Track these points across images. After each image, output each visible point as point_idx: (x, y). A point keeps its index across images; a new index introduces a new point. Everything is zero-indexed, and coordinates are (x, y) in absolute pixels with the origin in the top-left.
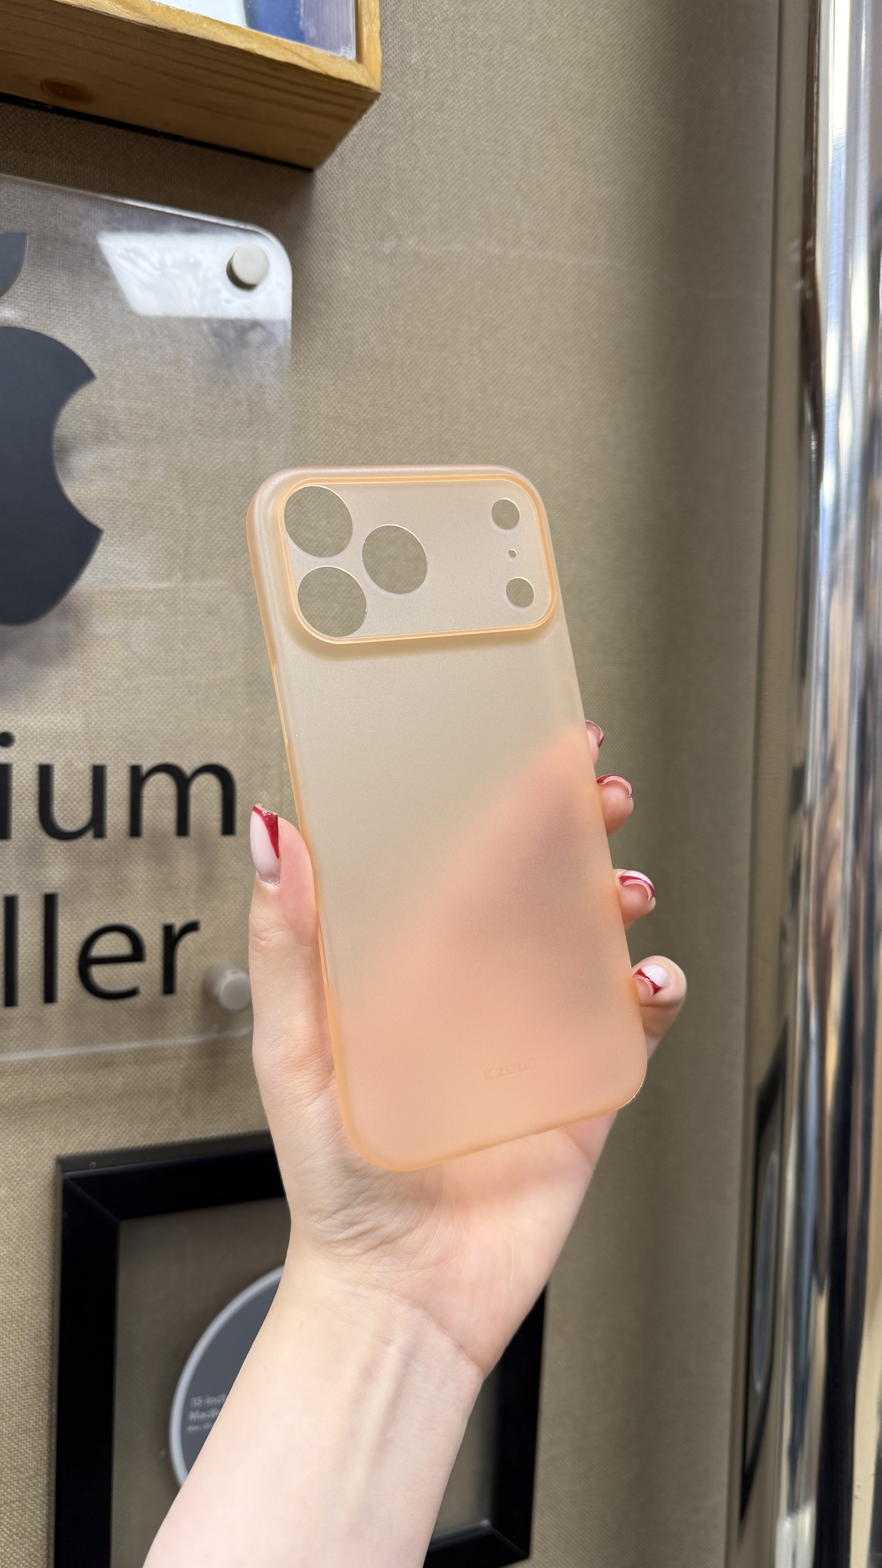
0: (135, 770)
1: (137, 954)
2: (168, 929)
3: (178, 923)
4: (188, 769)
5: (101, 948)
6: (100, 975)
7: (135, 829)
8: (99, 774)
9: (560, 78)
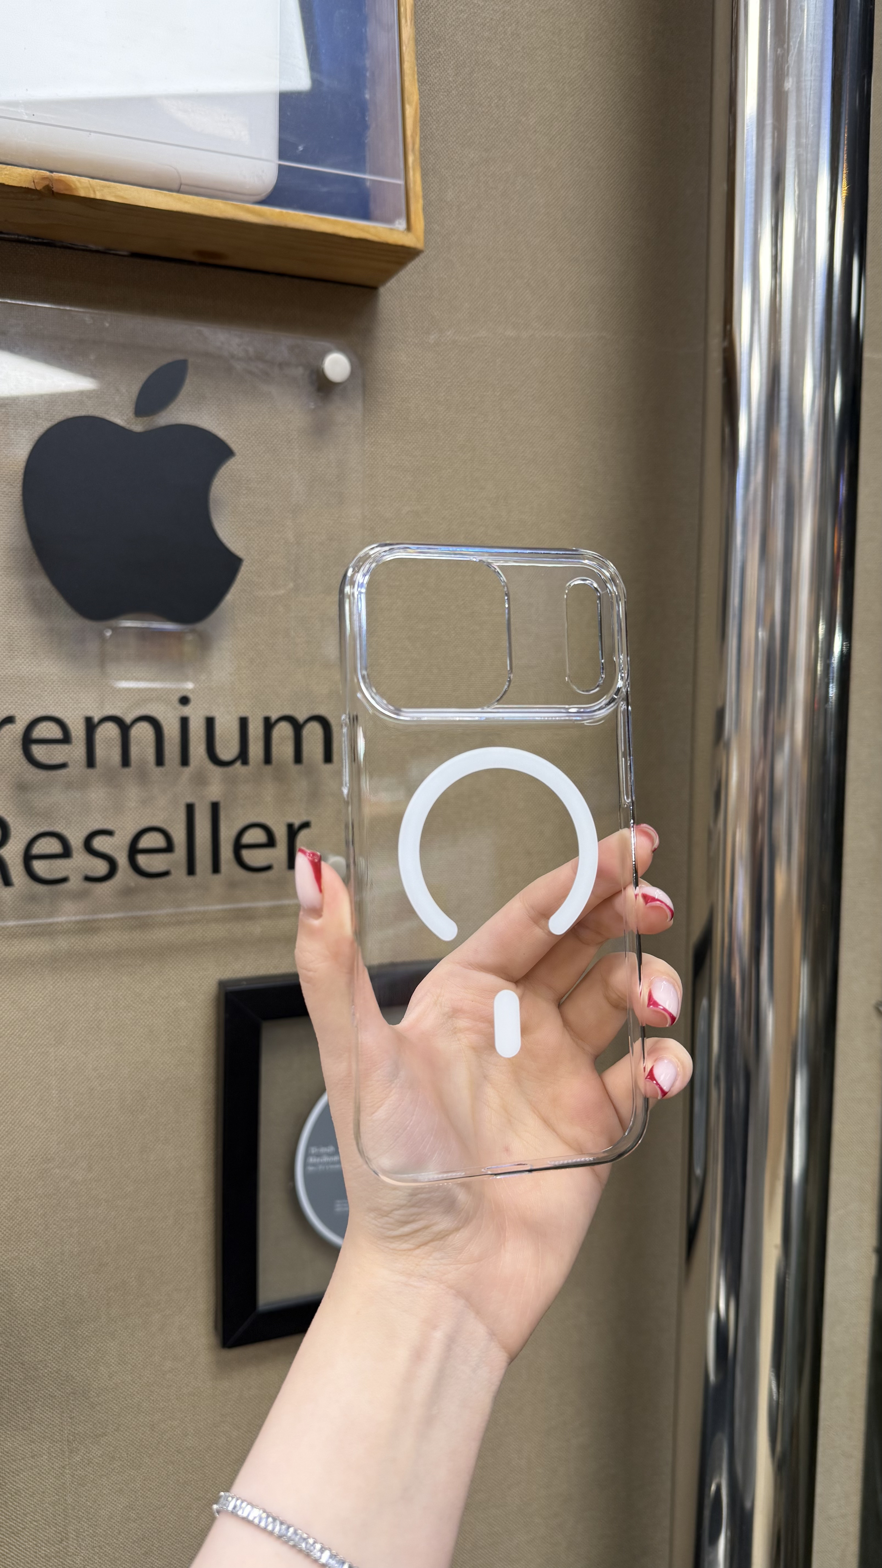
0: (267, 720)
1: (271, 842)
2: (290, 826)
3: (297, 823)
4: (301, 718)
5: (248, 838)
6: (248, 855)
7: (268, 759)
8: (244, 723)
9: (559, 198)
